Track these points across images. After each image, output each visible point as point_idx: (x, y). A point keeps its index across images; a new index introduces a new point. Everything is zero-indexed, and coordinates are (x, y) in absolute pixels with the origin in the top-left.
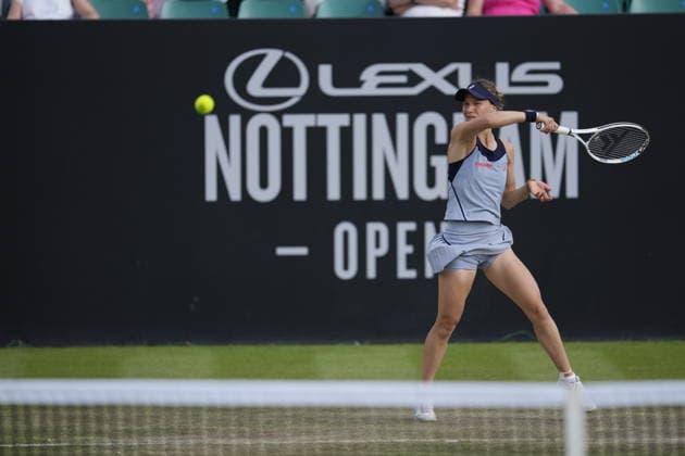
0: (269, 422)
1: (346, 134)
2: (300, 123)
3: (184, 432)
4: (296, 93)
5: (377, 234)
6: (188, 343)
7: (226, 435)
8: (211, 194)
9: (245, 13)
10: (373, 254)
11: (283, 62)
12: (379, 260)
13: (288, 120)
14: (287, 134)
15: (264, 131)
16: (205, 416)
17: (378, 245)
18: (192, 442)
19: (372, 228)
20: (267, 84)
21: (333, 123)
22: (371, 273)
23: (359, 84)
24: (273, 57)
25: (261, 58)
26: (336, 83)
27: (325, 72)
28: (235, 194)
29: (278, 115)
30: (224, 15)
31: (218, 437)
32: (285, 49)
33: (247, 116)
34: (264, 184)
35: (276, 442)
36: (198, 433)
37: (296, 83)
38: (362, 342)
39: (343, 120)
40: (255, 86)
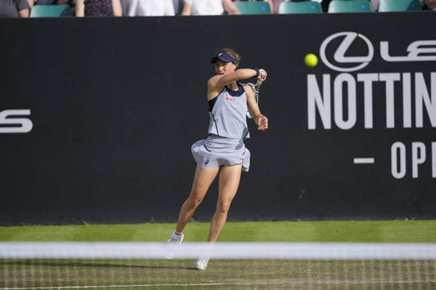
0: (350, 270)
1: (398, 86)
2: (368, 79)
3: (296, 276)
4: (366, 60)
5: (419, 149)
6: (299, 220)
7: (323, 277)
8: (312, 125)
9: (333, 9)
10: (416, 162)
11: (358, 39)
12: (420, 166)
13: (361, 77)
14: (360, 86)
15: (345, 85)
16: (310, 266)
17: (419, 157)
18: (301, 282)
19: (415, 145)
20: (347, 54)
21: (390, 78)
22: (415, 174)
23: (406, 54)
24: (351, 37)
25: (343, 38)
26: (391, 53)
27: (384, 46)
28: (327, 125)
29: (354, 74)
30: (321, 11)
31: (318, 279)
32: (358, 33)
33: (334, 75)
34: (345, 118)
35: (355, 282)
36: (305, 276)
37: (366, 54)
38: (410, 219)
39: (396, 76)
40: (339, 56)
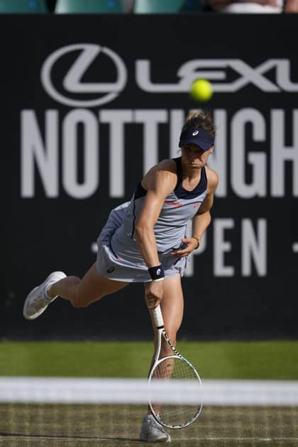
1: (164, 130)
2: (117, 119)
4: (114, 89)
8: (27, 190)
9: (62, 8)
11: (101, 58)
12: (196, 257)
13: (106, 116)
14: (104, 130)
15: (81, 127)
20: (86, 78)
21: (150, 119)
23: (176, 80)
24: (90, 52)
25: (77, 53)
26: (154, 79)
27: (143, 68)
28: (52, 190)
29: (95, 111)
30: (43, 10)
32: (102, 44)
33: (64, 111)
34: (81, 179)
37: (113, 78)
39: (160, 116)
40: (72, 82)
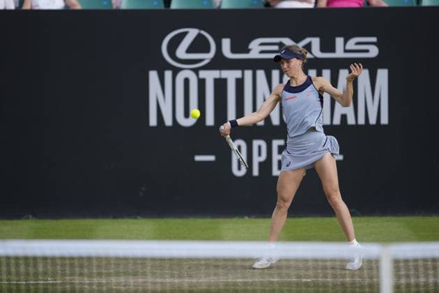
0: (190, 268)
1: (240, 83)
2: (210, 76)
3: (135, 274)
4: (208, 57)
5: (260, 147)
6: (139, 217)
7: (162, 276)
8: (153, 121)
9: (174, 6)
10: (257, 160)
12: (261, 164)
13: (203, 74)
14: (202, 83)
15: (187, 81)
16: (149, 263)
17: (260, 154)
18: (140, 280)
19: (256, 143)
20: (189, 51)
21: (231, 76)
22: (256, 172)
23: (248, 51)
24: (193, 33)
25: (185, 34)
26: (233, 50)
27: (226, 43)
28: (168, 122)
29: (196, 71)
30: (161, 6)
31: (157, 277)
32: (200, 29)
33: (176, 71)
34: (187, 114)
35: (194, 281)
36: (144, 274)
37: (207, 50)
38: (249, 217)
39: (238, 74)
40: (181, 52)
